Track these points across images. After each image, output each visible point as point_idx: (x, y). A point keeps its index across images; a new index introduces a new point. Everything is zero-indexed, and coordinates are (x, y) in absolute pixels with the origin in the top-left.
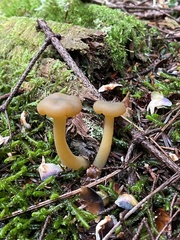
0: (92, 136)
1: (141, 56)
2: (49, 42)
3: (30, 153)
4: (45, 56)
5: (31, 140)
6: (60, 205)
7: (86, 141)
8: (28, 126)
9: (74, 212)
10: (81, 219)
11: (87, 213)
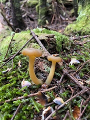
0: (46, 71)
1: (67, 48)
2: (34, 38)
3: (19, 76)
4: (31, 42)
5: (21, 72)
6: (28, 100)
7: (43, 73)
8: (20, 66)
9: (33, 103)
10: (36, 107)
11: (40, 105)
